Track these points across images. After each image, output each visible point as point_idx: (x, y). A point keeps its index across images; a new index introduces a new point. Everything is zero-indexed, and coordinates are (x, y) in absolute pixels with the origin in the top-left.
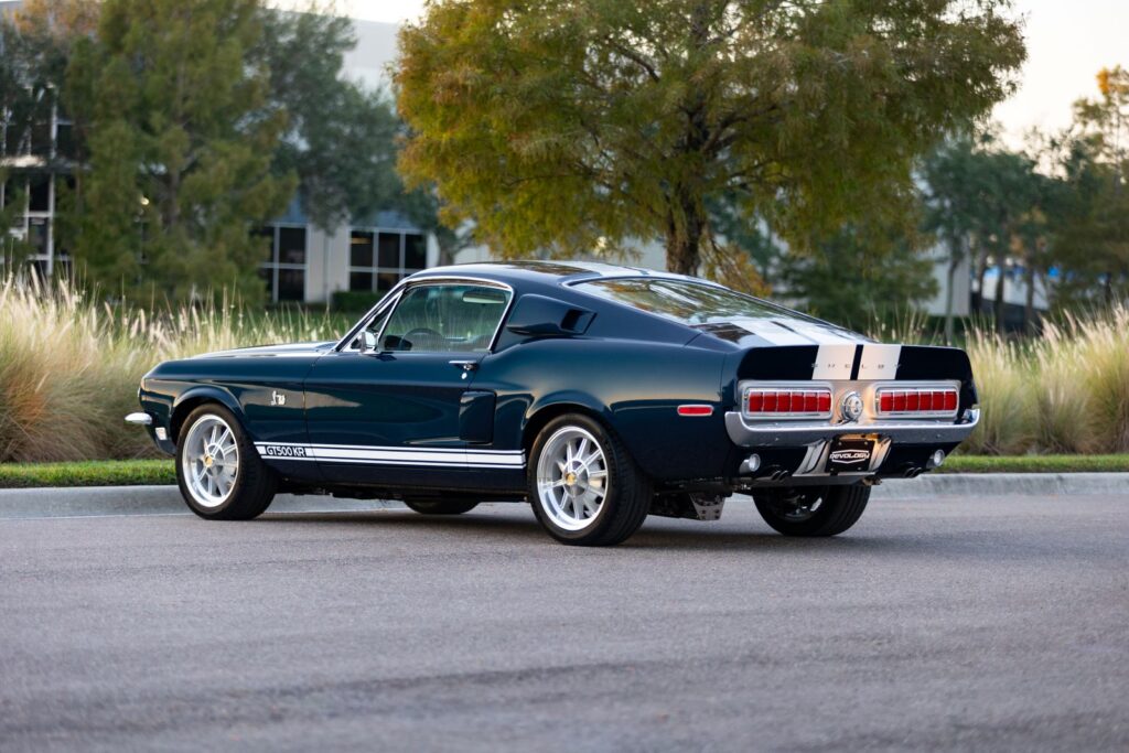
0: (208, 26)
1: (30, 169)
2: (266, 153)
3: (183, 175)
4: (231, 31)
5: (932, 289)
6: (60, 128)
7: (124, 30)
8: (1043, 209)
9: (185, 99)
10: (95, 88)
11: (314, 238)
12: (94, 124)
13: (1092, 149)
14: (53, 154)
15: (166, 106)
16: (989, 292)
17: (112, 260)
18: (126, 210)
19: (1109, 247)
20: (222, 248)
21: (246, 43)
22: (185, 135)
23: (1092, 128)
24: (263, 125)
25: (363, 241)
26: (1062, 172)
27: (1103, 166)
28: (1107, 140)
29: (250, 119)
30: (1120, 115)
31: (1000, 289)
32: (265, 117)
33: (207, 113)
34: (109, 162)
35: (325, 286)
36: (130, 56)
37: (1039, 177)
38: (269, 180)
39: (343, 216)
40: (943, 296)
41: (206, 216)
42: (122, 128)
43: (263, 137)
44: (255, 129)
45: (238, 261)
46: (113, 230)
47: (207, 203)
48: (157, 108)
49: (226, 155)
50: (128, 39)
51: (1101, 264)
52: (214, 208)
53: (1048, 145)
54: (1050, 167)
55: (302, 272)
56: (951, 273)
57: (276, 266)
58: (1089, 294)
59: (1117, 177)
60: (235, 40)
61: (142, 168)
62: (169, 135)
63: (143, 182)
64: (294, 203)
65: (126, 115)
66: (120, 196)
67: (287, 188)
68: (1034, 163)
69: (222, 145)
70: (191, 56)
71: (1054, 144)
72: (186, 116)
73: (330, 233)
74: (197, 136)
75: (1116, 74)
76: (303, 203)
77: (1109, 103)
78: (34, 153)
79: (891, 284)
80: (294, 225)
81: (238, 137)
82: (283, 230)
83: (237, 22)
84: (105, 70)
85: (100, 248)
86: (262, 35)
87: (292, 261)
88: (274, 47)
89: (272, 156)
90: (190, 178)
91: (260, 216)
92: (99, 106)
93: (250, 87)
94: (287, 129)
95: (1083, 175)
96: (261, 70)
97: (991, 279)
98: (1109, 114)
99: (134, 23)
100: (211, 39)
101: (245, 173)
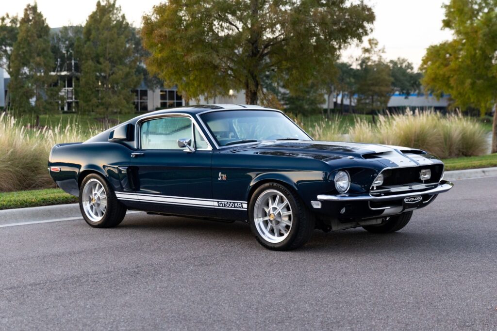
0: (115, 32)
1: (65, 75)
2: (134, 69)
3: (109, 75)
4: (122, 34)
5: (324, 102)
6: (75, 63)
7: (90, 34)
8: (354, 78)
9: (109, 54)
10: (83, 51)
11: (150, 93)
12: (83, 62)
13: (367, 61)
14: (73, 71)
15: (104, 56)
16: (339, 101)
17: (90, 101)
18: (93, 86)
19: (372, 88)
20: (122, 96)
21: (126, 37)
22: (110, 64)
23: (367, 55)
24: (133, 61)
25: (164, 93)
26: (359, 67)
27: (370, 65)
28: (371, 58)
29: (129, 59)
30: (375, 52)
31: (342, 101)
32: (133, 58)
33: (115, 58)
34: (87, 73)
35: (154, 106)
36: (93, 42)
37: (352, 69)
38: (134, 77)
39: (157, 86)
40: (327, 103)
41: (117, 87)
42: (90, 62)
43: (133, 64)
44: (131, 62)
45: (126, 100)
46: (90, 92)
47: (117, 84)
48: (101, 57)
49: (122, 70)
50: (91, 37)
51: (370, 93)
52: (119, 85)
53: (355, 59)
54: (355, 66)
55: (147, 102)
56: (329, 97)
57: (139, 101)
58: (367, 101)
59: (374, 69)
60: (123, 36)
61: (98, 74)
62: (105, 64)
63: (97, 78)
64: (142, 82)
65: (92, 59)
66: (91, 82)
67: (140, 79)
68: (351, 65)
69: (120, 67)
70: (110, 41)
71: (357, 60)
72: (110, 59)
73: (154, 91)
74: (113, 64)
75: (373, 40)
76: (145, 83)
77: (372, 48)
78: (68, 71)
79: (312, 100)
80: (144, 89)
81: (125, 65)
82: (141, 91)
83: (124, 31)
84: (85, 46)
85: (86, 98)
86: (131, 35)
87: (144, 99)
88: (135, 38)
89: (135, 70)
90: (111, 76)
91: (132, 87)
92: (84, 57)
93: (128, 50)
94: (141, 62)
95: (365, 68)
96: (132, 45)
97: (339, 98)
98: (371, 51)
99: (93, 32)
100: (116, 36)
101: (128, 75)
